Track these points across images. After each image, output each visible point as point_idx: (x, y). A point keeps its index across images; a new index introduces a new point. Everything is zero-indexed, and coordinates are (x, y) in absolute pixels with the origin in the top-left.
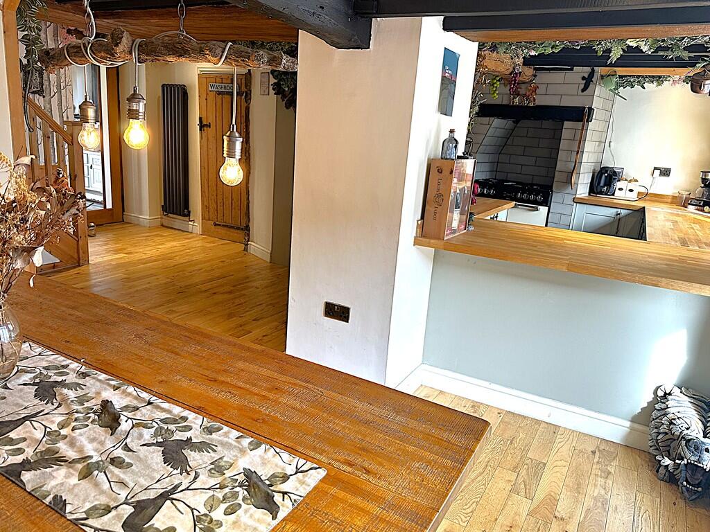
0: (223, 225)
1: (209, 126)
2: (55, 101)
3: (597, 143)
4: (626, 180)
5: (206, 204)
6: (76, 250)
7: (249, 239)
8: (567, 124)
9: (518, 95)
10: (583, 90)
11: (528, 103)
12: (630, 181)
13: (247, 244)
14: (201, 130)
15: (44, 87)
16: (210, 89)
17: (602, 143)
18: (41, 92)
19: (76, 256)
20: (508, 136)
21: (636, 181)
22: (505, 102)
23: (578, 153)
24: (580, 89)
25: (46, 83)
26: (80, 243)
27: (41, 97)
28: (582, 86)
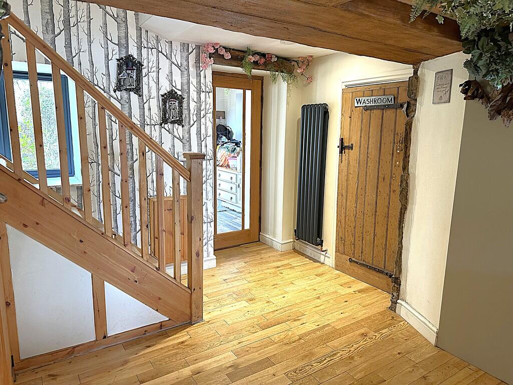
0: (361, 264)
1: (351, 147)
2: (194, 130)
5: (340, 234)
6: (188, 305)
7: (398, 296)
13: (396, 303)
14: (341, 152)
15: (184, 116)
16: (356, 105)
18: (180, 122)
19: (188, 312)
25: (185, 112)
26: (194, 296)
27: (180, 127)
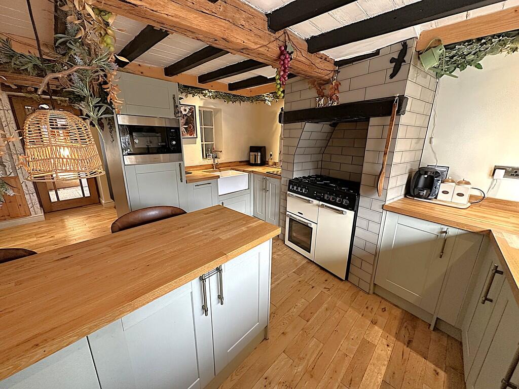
3: (414, 141)
4: (453, 182)
8: (373, 121)
9: (323, 96)
10: (392, 76)
11: (332, 104)
12: (459, 183)
17: (421, 140)
20: (328, 138)
21: (468, 183)
22: (313, 106)
23: (385, 154)
24: (388, 75)
28: (391, 71)
